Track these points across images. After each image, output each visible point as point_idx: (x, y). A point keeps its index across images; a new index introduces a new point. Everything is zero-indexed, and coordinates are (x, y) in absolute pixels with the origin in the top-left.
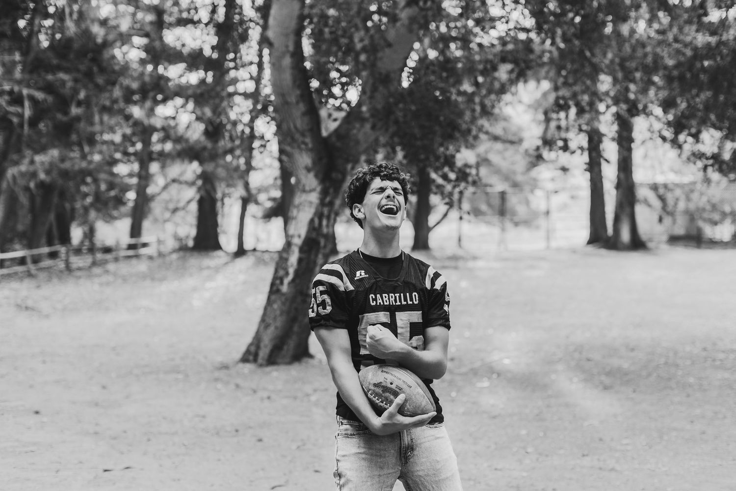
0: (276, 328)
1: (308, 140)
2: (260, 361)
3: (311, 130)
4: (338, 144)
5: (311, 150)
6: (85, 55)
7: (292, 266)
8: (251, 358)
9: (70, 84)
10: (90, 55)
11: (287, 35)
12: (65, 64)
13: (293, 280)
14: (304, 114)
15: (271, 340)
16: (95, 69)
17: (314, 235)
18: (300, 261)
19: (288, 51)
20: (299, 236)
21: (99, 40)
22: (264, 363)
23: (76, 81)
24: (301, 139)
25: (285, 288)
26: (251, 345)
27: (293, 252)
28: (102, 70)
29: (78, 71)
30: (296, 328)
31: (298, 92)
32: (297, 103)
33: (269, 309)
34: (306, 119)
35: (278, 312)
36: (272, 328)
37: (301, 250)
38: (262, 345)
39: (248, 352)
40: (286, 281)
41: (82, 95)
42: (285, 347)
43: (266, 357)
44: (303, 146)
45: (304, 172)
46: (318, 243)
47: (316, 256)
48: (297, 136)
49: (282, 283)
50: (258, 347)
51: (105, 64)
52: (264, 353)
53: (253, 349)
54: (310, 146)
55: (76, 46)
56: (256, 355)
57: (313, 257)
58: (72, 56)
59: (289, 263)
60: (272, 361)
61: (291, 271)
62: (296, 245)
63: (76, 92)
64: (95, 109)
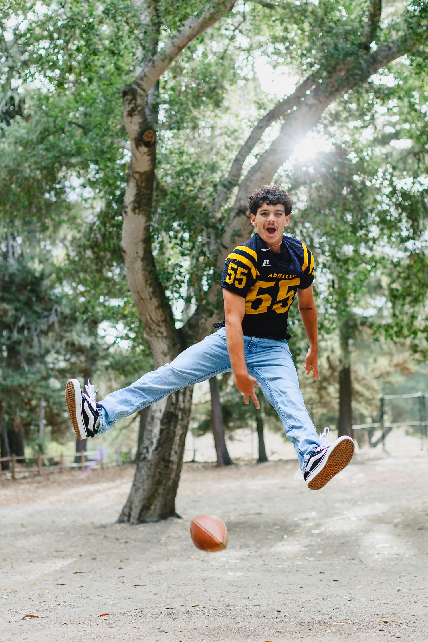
0: (144, 490)
1: (163, 329)
2: (132, 520)
3: (165, 321)
4: (190, 332)
5: (166, 338)
6: (25, 287)
7: (155, 437)
8: (126, 518)
9: (11, 313)
10: (29, 288)
11: (136, 244)
12: (7, 296)
13: (156, 449)
14: (157, 308)
15: (140, 501)
16: (34, 299)
17: (172, 410)
18: (161, 431)
19: (139, 257)
20: (160, 411)
21: (37, 275)
22: (135, 522)
23: (16, 309)
24: (157, 329)
25: (150, 456)
26: (125, 507)
27: (156, 424)
28: (40, 299)
29: (19, 301)
30: (161, 491)
31: (151, 290)
32: (151, 299)
33: (138, 475)
34: (160, 311)
35: (145, 477)
36: (141, 491)
37: (162, 422)
38: (133, 506)
39: (123, 514)
40: (151, 450)
41: (22, 321)
42: (152, 508)
43: (137, 516)
44: (159, 335)
45: (162, 356)
46: (177, 416)
47: (175, 427)
48: (154, 326)
49: (148, 451)
50: (131, 509)
51: (42, 295)
52: (135, 513)
53: (127, 511)
54: (165, 334)
55: (17, 280)
56: (129, 516)
57: (172, 428)
58: (14, 289)
59: (153, 434)
60: (141, 520)
61: (155, 441)
62: (158, 418)
63: (17, 319)
64: (35, 334)
